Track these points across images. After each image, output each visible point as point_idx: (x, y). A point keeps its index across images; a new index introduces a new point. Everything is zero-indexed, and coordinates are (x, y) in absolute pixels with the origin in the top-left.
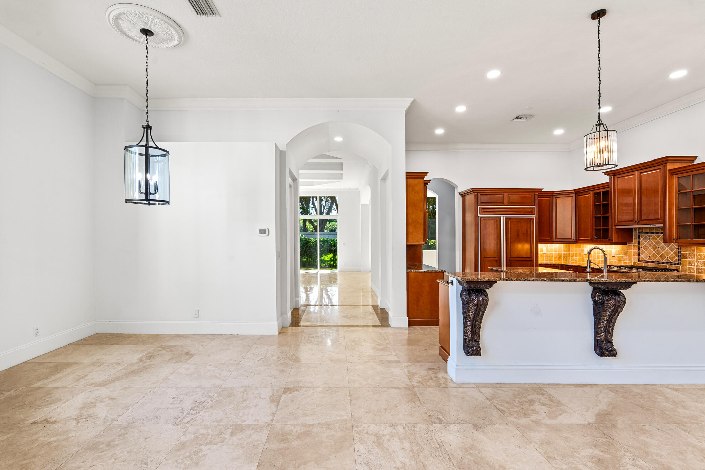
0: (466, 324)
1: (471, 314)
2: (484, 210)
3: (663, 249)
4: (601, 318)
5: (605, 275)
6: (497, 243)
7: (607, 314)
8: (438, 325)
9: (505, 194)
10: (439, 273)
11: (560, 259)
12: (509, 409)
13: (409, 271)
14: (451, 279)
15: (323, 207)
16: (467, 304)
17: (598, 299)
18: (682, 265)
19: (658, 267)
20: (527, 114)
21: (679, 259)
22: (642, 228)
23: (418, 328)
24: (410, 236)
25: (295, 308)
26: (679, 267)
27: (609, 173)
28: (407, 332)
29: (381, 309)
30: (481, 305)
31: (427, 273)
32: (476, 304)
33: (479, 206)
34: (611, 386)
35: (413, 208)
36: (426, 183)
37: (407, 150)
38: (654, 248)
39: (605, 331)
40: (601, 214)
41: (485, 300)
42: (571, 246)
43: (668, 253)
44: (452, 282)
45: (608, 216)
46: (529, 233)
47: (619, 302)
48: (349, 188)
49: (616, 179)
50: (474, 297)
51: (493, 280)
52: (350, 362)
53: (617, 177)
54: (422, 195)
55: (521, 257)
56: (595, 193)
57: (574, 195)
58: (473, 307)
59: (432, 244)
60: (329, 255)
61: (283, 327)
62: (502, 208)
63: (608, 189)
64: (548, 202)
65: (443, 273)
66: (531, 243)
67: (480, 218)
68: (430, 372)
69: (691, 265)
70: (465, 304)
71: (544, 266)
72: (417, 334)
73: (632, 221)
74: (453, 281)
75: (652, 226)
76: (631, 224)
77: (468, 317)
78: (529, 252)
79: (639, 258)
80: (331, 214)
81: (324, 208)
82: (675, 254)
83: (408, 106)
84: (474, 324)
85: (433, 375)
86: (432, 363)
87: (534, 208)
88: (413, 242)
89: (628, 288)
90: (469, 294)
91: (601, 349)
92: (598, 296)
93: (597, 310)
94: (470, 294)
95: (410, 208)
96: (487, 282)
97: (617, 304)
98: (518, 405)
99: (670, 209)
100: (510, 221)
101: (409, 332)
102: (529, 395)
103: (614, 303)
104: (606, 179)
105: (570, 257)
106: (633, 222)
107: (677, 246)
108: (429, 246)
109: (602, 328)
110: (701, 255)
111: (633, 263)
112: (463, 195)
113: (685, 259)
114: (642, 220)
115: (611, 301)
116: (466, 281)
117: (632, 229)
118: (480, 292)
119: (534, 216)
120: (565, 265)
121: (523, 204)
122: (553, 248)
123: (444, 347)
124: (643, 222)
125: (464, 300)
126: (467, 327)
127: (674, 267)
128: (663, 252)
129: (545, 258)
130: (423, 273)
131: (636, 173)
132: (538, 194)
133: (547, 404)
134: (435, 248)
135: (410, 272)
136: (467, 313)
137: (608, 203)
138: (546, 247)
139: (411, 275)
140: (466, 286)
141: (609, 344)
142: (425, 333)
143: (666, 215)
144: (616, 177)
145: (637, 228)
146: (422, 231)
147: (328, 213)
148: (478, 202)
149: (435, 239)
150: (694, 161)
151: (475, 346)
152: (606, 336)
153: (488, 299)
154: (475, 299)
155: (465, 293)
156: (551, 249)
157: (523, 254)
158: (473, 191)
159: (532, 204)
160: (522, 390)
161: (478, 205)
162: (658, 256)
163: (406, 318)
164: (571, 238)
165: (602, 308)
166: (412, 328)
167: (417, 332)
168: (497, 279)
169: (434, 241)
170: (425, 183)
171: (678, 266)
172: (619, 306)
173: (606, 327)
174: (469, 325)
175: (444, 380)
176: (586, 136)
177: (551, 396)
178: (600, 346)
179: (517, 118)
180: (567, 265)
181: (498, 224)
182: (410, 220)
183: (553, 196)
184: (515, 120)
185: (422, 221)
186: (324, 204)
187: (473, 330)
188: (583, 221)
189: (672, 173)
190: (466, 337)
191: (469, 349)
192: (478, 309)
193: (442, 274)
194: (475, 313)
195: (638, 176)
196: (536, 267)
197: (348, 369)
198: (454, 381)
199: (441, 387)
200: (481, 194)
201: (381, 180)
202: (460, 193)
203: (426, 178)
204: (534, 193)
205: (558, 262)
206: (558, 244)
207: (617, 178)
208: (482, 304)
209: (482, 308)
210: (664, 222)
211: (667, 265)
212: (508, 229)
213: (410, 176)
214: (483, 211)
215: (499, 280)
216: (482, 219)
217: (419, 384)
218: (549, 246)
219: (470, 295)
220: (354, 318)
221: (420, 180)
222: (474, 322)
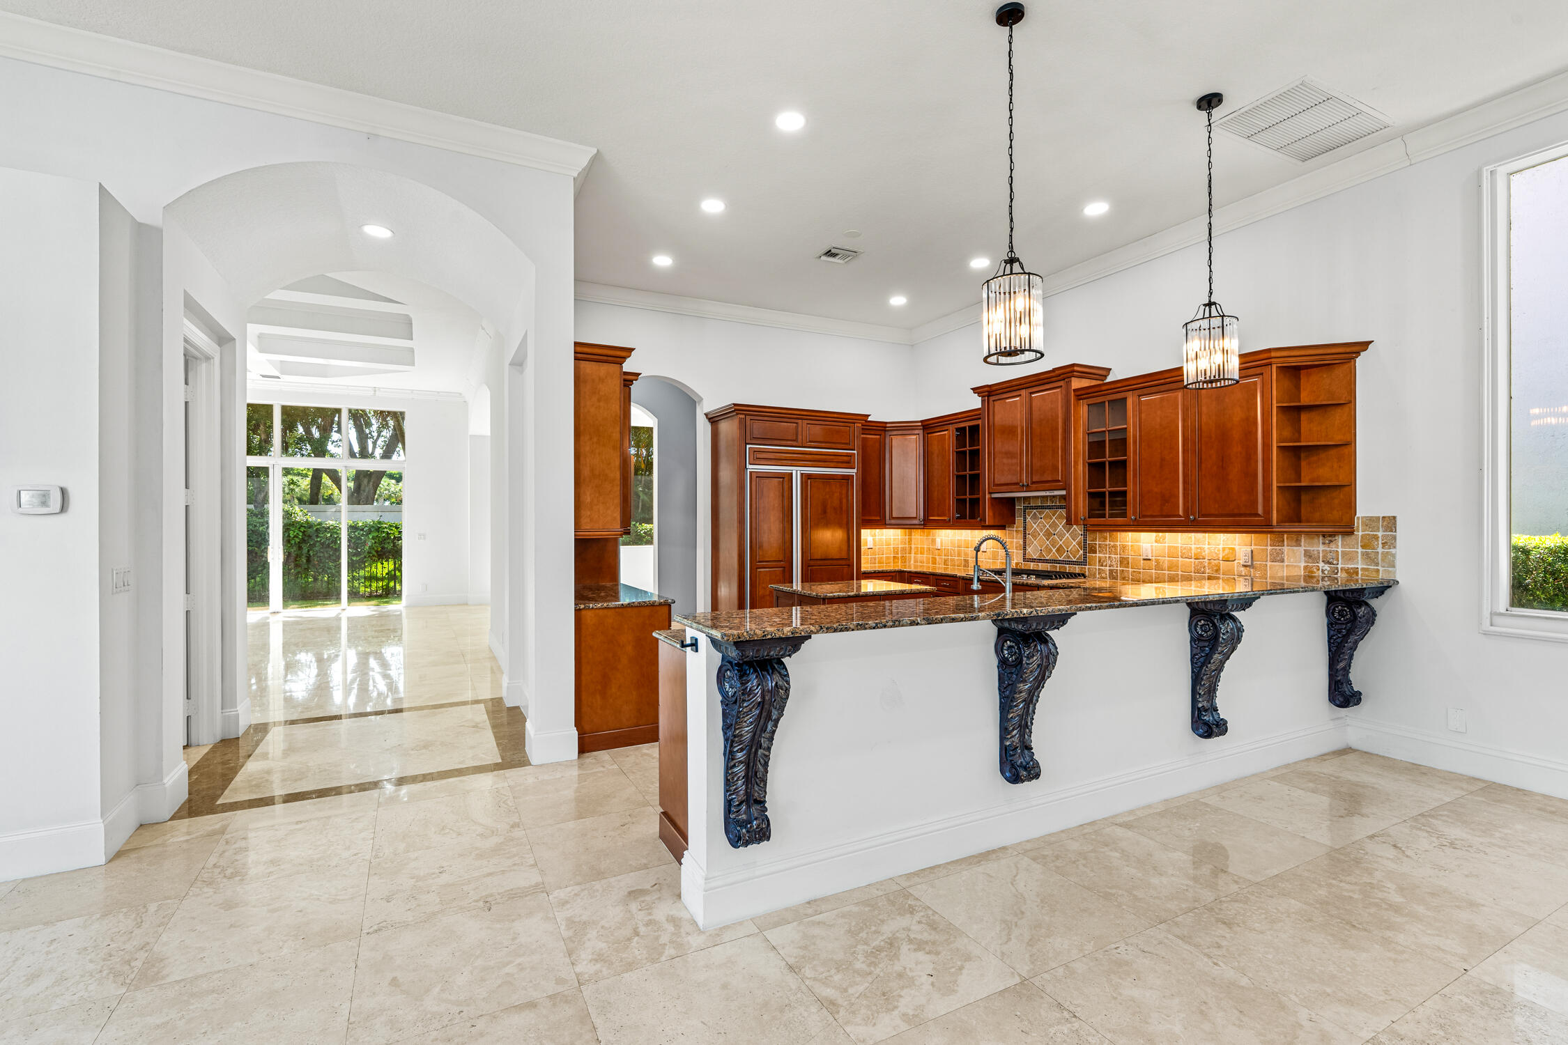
0: (733, 759)
1: (746, 730)
2: (760, 456)
3: (1061, 536)
4: (1014, 697)
5: (1008, 595)
6: (784, 527)
7: (1027, 687)
8: (656, 739)
9: (800, 421)
10: (658, 608)
11: (896, 560)
12: (846, 990)
13: (582, 606)
14: (690, 633)
15: (370, 442)
16: (735, 702)
17: (1009, 654)
18: (1090, 565)
19: (1054, 570)
20: (848, 248)
21: (1085, 554)
22: (1029, 497)
23: (604, 755)
24: (585, 513)
25: (222, 741)
26: (1085, 568)
27: (981, 390)
28: (575, 772)
29: (510, 709)
30: (771, 704)
31: (629, 609)
32: (760, 702)
33: (748, 446)
34: (1029, 846)
35: (595, 440)
36: (629, 380)
37: (579, 300)
38: (1048, 535)
39: (1020, 726)
40: (966, 471)
41: (782, 689)
42: (913, 534)
43: (1067, 544)
44: (694, 642)
45: (978, 475)
46: (844, 508)
47: (1047, 657)
48: (438, 392)
49: (991, 402)
50: (753, 682)
51: (803, 634)
52: (375, 927)
53: (994, 399)
54: (618, 407)
55: (830, 558)
56: (957, 430)
57: (921, 432)
58: (751, 710)
59: (645, 533)
60: (382, 564)
61: (141, 825)
62: (794, 452)
63: (979, 422)
64: (877, 445)
65: (670, 606)
66: (848, 527)
67: (751, 472)
68: (634, 907)
69: (1102, 566)
70: (729, 704)
71: (870, 575)
72: (599, 775)
73: (1017, 484)
74: (696, 640)
75: (1048, 493)
76: (1015, 490)
77: (736, 739)
78: (845, 547)
79: (1025, 554)
80: (395, 457)
81: (375, 443)
82: (1078, 544)
83: (583, 167)
84: (752, 756)
85: (641, 916)
86: (639, 869)
87: (854, 454)
88: (595, 530)
89: (1062, 626)
90: (741, 677)
91: (1013, 766)
92: (1010, 647)
93: (1006, 678)
94: (742, 675)
95: (583, 438)
96: (787, 639)
97: (1044, 664)
98: (864, 967)
99: (1076, 463)
100: (809, 481)
101: (581, 772)
102: (883, 921)
103: (1039, 662)
104: (976, 402)
105: (913, 555)
106: (1018, 486)
107: (1081, 531)
108: (639, 537)
109: (1015, 718)
110: (1115, 546)
111: (1016, 563)
112: (713, 419)
113: (1094, 555)
114: (1033, 483)
115: (1035, 658)
116: (735, 642)
117: (1013, 499)
118: (769, 667)
119: (853, 472)
120: (906, 572)
121: (833, 445)
122: (884, 537)
123: (671, 813)
124: (1034, 485)
125: (727, 692)
126: (734, 766)
127: (1077, 569)
128: (1061, 543)
129: (871, 558)
130: (620, 610)
131: (1023, 392)
132: (860, 425)
133: (926, 943)
134: (650, 542)
135: (584, 609)
136: (735, 729)
137: (978, 450)
138: (872, 536)
139: (588, 616)
140: (733, 653)
141: (1026, 752)
142: (623, 769)
143: (1070, 473)
144: (992, 398)
145: (1021, 497)
146: (617, 501)
147: (387, 455)
148: (746, 436)
149: (650, 521)
150: (1106, 377)
151: (756, 819)
152: (1022, 735)
153: (789, 684)
154: (757, 688)
155: (728, 672)
156: (880, 539)
157: (834, 553)
158: (735, 410)
159: (851, 447)
160: (867, 909)
161: (746, 444)
162: (1054, 550)
163: (574, 733)
164: (916, 518)
165: (1017, 675)
166: (591, 757)
167: (602, 769)
168: (812, 628)
169: (648, 526)
170: (625, 380)
171: (1082, 568)
172: (1047, 667)
173: (1021, 717)
174: (741, 762)
175: (673, 929)
176: (988, 281)
177: (930, 913)
178: (1011, 761)
179: (829, 253)
180: (910, 572)
181: (786, 486)
182: (586, 472)
183: (885, 431)
184: (824, 258)
185: (618, 475)
186: (375, 434)
187: (750, 774)
188: (936, 483)
189: (1078, 396)
190: (733, 794)
191: (739, 828)
192: (764, 714)
193: (666, 608)
194: (756, 726)
195: (1028, 400)
196: (857, 580)
197: (359, 963)
198: (701, 923)
199: (663, 958)
200: (752, 418)
201: (510, 364)
202: (706, 415)
203: (628, 366)
204: (854, 423)
205: (891, 567)
206: (892, 530)
207: (994, 401)
208: (775, 700)
209: (773, 710)
210: (1066, 487)
211: (1067, 566)
212: (806, 499)
213: (585, 354)
214: (758, 458)
215: (817, 632)
216: (754, 476)
217: (598, 966)
218: (877, 534)
219: (744, 678)
220: (424, 751)
221: (613, 368)
222: (753, 750)
